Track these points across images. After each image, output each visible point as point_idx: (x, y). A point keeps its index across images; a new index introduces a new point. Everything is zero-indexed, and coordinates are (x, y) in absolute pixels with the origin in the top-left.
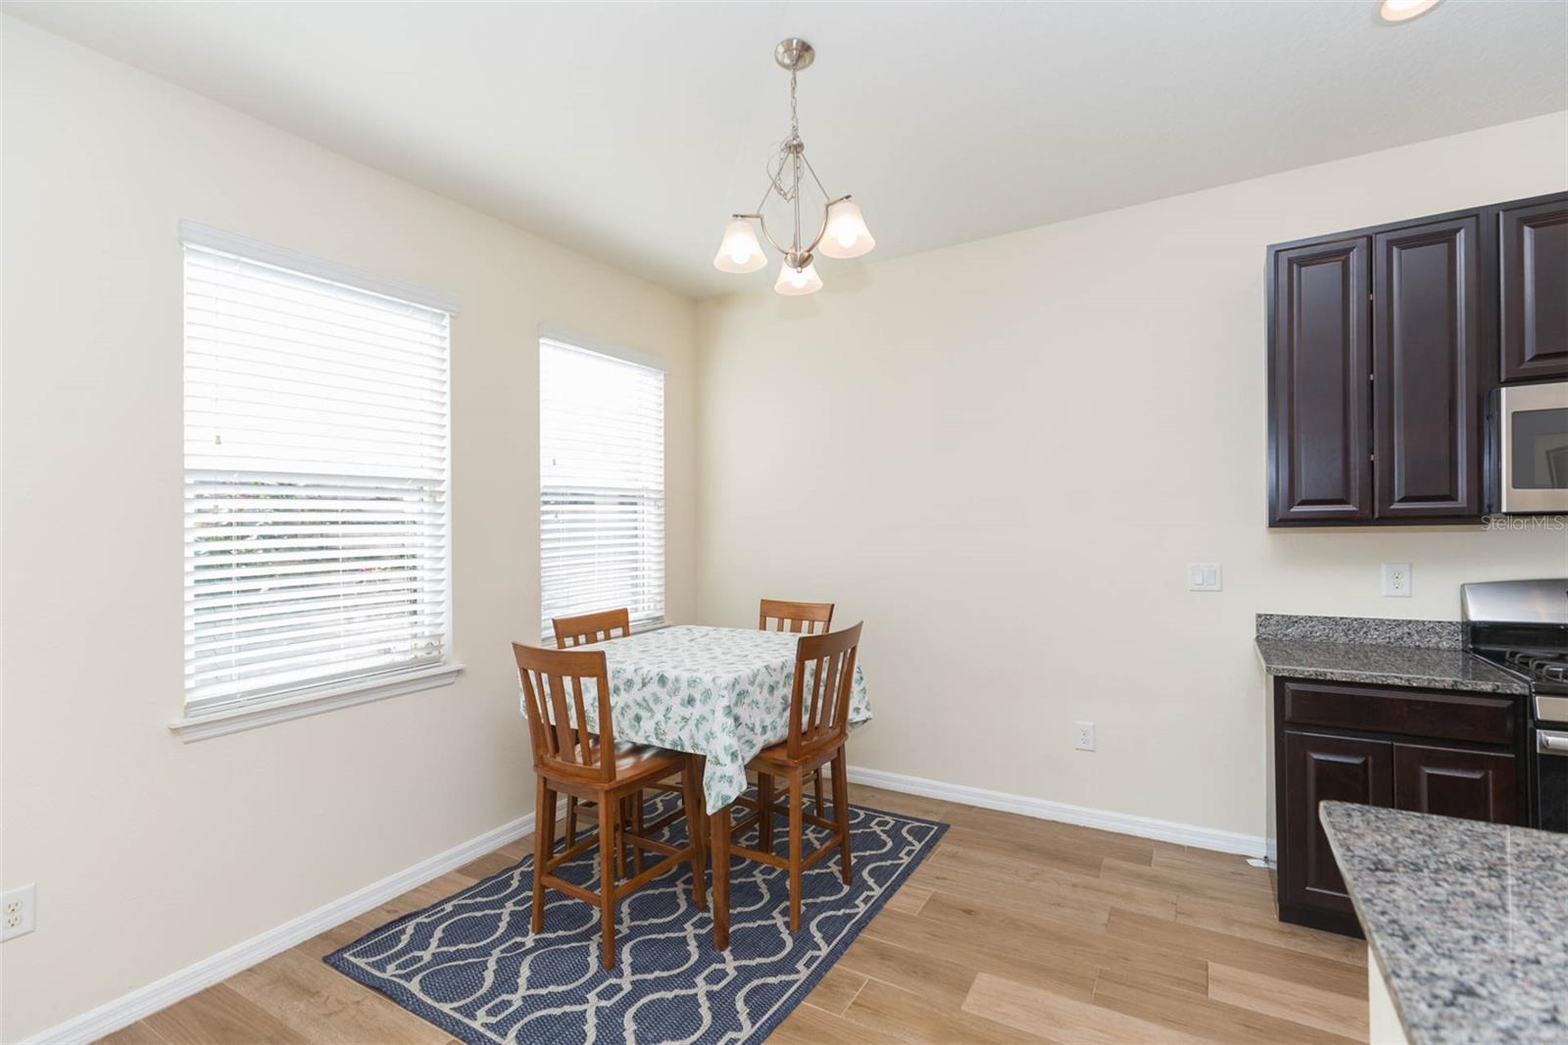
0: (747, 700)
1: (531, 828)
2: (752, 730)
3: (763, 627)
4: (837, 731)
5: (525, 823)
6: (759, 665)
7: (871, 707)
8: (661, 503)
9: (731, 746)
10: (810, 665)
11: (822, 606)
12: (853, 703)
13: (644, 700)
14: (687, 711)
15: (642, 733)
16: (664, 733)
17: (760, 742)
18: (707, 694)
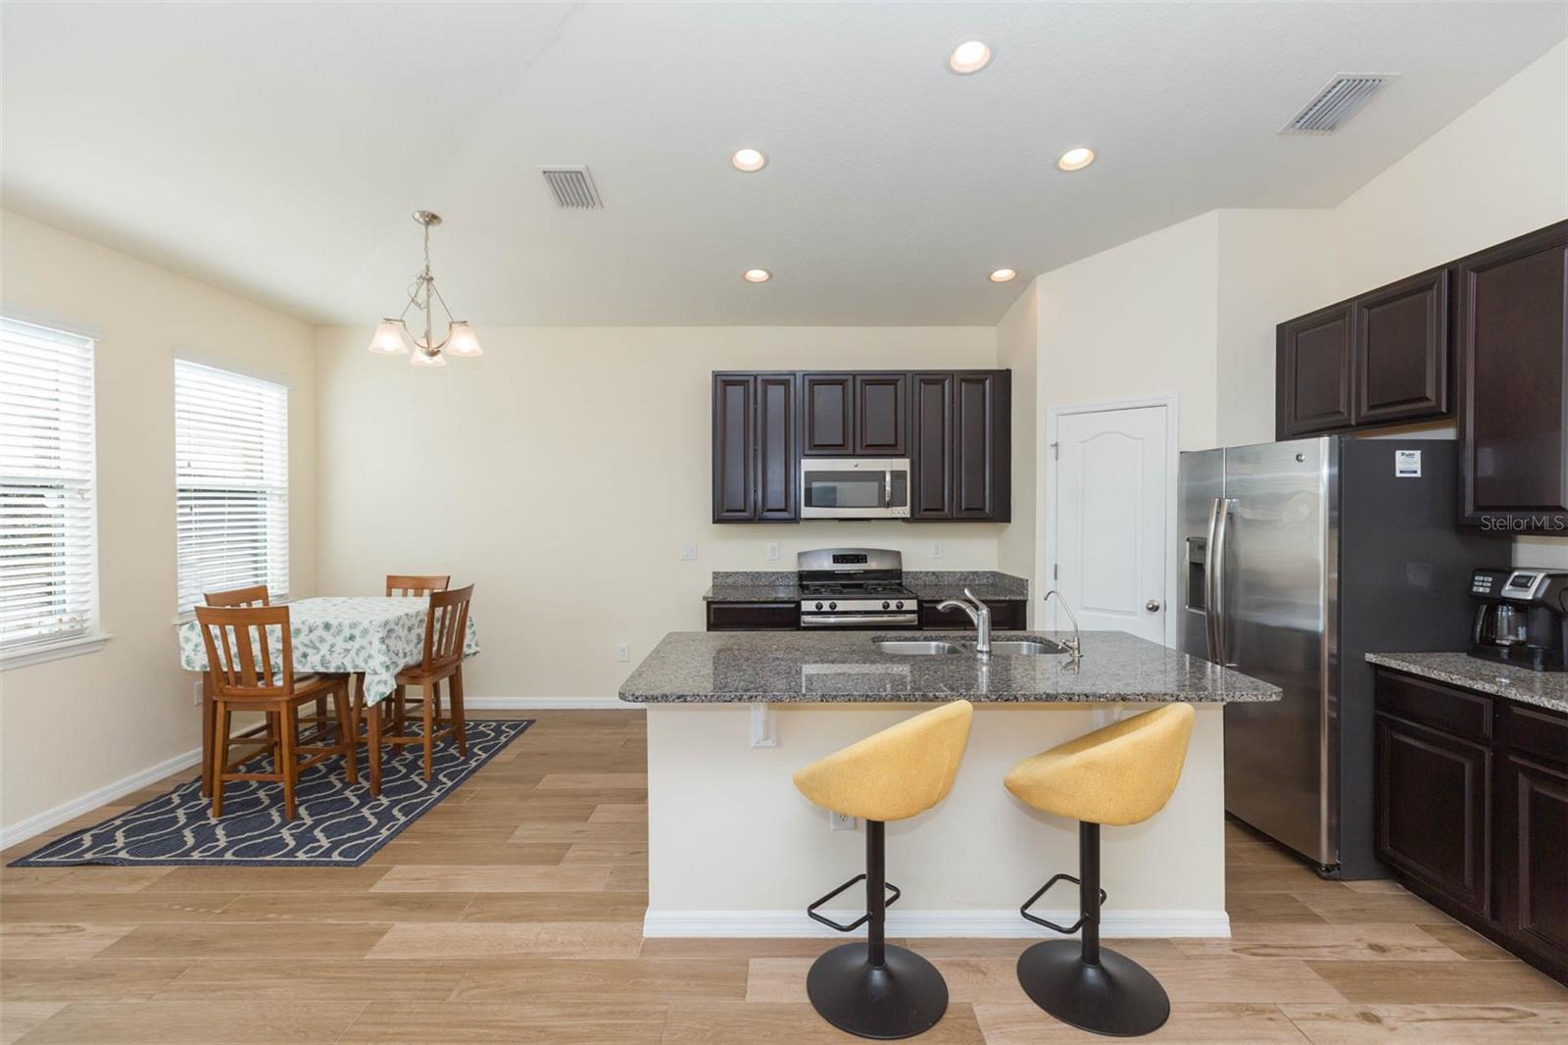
0: (394, 635)
1: (199, 759)
2: (397, 655)
3: (389, 594)
4: (456, 656)
5: (192, 756)
6: (401, 613)
7: (479, 643)
8: (285, 498)
9: (385, 662)
10: (439, 611)
11: (442, 578)
12: (466, 642)
13: (311, 642)
14: (349, 645)
15: (309, 664)
16: (329, 662)
17: (402, 663)
18: (365, 632)
